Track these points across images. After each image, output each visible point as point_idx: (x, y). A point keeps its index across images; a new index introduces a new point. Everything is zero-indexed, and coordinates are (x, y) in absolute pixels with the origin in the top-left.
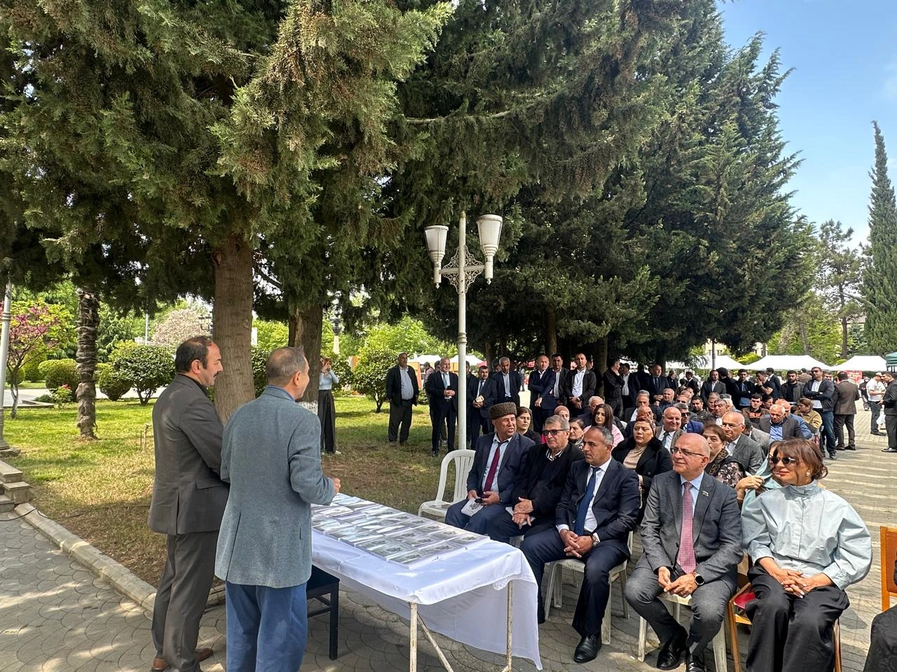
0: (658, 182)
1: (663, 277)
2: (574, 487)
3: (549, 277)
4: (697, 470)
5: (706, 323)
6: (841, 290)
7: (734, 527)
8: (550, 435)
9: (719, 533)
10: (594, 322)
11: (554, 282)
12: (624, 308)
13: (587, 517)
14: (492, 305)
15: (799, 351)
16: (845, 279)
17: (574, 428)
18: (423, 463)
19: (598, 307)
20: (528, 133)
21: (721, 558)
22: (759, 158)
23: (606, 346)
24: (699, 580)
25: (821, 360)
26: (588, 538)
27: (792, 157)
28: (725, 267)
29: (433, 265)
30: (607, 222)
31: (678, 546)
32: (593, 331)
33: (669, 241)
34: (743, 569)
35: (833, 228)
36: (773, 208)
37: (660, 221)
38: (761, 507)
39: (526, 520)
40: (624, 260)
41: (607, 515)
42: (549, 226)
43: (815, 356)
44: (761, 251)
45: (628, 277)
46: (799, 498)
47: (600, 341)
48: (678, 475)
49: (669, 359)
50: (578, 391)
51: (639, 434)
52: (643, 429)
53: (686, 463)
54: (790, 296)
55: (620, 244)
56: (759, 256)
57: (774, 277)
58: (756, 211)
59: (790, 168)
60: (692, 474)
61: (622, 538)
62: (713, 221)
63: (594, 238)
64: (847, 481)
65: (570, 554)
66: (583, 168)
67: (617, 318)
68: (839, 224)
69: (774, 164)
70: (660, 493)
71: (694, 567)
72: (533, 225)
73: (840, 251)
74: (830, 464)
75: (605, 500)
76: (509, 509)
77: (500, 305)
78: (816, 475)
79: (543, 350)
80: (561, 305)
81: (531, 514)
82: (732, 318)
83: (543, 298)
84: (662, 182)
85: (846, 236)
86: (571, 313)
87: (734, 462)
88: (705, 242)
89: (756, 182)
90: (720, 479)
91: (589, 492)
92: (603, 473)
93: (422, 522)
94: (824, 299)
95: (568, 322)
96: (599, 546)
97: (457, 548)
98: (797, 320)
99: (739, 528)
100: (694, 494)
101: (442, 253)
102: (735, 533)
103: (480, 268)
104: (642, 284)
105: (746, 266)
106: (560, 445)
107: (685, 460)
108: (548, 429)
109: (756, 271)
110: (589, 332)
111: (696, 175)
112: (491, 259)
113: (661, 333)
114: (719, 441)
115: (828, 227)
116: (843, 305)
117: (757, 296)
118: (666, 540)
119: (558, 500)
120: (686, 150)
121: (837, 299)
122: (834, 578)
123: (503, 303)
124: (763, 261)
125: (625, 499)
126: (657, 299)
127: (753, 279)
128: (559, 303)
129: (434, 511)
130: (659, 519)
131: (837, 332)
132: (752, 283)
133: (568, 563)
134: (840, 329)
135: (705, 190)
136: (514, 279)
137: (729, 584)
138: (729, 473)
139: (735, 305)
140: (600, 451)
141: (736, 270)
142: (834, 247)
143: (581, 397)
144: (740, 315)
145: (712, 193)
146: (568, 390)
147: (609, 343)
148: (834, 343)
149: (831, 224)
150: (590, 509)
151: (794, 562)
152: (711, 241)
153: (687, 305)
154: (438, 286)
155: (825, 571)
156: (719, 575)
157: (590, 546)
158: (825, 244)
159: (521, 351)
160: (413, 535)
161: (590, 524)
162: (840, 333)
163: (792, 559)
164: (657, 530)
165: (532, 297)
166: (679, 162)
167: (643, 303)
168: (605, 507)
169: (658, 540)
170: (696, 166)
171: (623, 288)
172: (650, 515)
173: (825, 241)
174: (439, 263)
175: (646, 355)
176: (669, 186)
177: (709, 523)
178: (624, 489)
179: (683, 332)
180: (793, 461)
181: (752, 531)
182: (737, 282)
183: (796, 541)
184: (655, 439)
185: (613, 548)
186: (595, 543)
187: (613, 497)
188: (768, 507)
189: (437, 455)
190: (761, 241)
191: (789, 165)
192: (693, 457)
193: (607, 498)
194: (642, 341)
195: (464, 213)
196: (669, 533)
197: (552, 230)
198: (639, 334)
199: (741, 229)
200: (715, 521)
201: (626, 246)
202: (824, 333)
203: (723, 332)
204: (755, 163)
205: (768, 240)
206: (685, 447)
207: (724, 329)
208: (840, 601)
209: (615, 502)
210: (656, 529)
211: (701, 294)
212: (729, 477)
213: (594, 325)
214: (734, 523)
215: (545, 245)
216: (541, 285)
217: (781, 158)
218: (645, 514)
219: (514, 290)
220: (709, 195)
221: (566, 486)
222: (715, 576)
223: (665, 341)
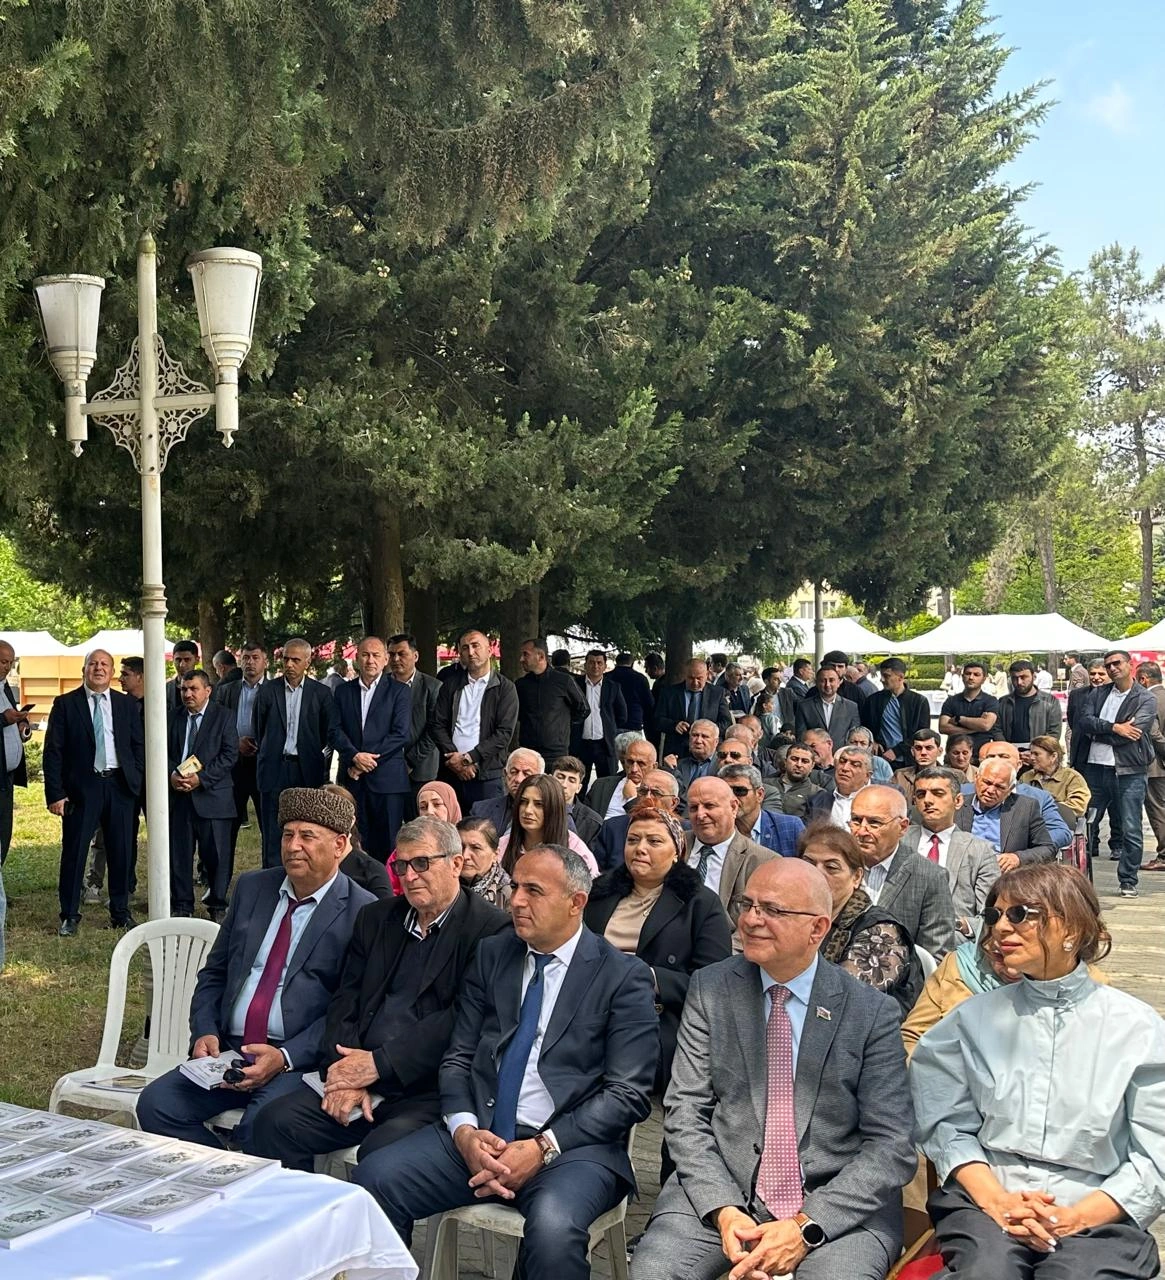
0: (679, 147)
1: (689, 416)
2: (488, 1010)
3: (384, 418)
4: (802, 952)
5: (800, 541)
6: (1139, 432)
7: (894, 1094)
8: (411, 874)
9: (859, 1113)
10: (506, 542)
11: (398, 431)
12: (585, 503)
13: (524, 1089)
14: (225, 497)
15: (1034, 603)
16: (1149, 407)
17: (474, 847)
18: (38, 956)
19: (518, 502)
20: (353, 44)
21: (863, 1176)
22: (945, 92)
23: (535, 607)
24: (813, 1234)
25: (1087, 626)
26: (530, 1145)
27: (1027, 95)
28: (853, 388)
29: (61, 391)
30: (540, 263)
31: (758, 1151)
32: (504, 569)
33: (706, 315)
34: (916, 1198)
35: (1120, 266)
36: (977, 230)
37: (685, 260)
38: (958, 1036)
39: (359, 1106)
40: (586, 370)
41: (576, 1081)
42: (384, 272)
43: (1073, 615)
44: (946, 346)
45: (598, 416)
46: (1049, 1011)
47: (522, 595)
48: (754, 969)
49: (703, 636)
50: (468, 735)
51: (638, 853)
52: (652, 840)
53: (774, 938)
54: (1016, 462)
55: (575, 323)
56: (941, 357)
57: (979, 414)
58: (934, 235)
59: (1018, 122)
60: (786, 966)
61: (615, 1138)
62: (824, 261)
63: (508, 307)
64: (1153, 949)
65: (486, 1192)
66: (504, 156)
67: (566, 531)
68: (1134, 256)
69: (981, 107)
70: (711, 1015)
71: (797, 1205)
72: (340, 269)
73: (1136, 329)
74: (1112, 907)
75: (570, 1045)
76: (312, 1079)
77: (248, 498)
78: (1086, 952)
79: (358, 618)
80: (419, 499)
81: (371, 1089)
82: (870, 525)
83: (369, 477)
84: (690, 148)
85: (1152, 290)
86: (446, 519)
87: (888, 922)
88: (802, 321)
89: (937, 159)
90: (853, 969)
91: (526, 1026)
92: (563, 970)
93: (88, 1133)
94: (1098, 459)
95: (437, 543)
96: (556, 1163)
97: (197, 1199)
98: (1031, 517)
99: (905, 1098)
100: (796, 1015)
101: (89, 356)
102: (896, 1110)
103: (200, 401)
104: (634, 438)
105: (908, 385)
106: (441, 896)
107: (770, 929)
108: (406, 856)
109: (932, 399)
110: (494, 572)
111: (778, 131)
112: (232, 376)
113: (679, 570)
114: (846, 870)
115: (1109, 262)
116: (1144, 474)
117: (934, 465)
118: (728, 1138)
119: (446, 1045)
120: (754, 60)
121: (1128, 460)
122: (1129, 1201)
123: (256, 492)
124: (949, 374)
125: (619, 1040)
126: (672, 476)
127: (924, 421)
128: (413, 494)
129: (94, 1098)
130: (711, 1086)
131: (1128, 548)
132: (921, 432)
133: (477, 1215)
134: (1136, 537)
135: (801, 174)
136: (289, 423)
137: (883, 1237)
138: (873, 951)
139: (879, 490)
140: (553, 908)
141: (880, 396)
142: (1122, 319)
143: (475, 753)
144: (888, 516)
145: (824, 185)
146: (442, 734)
147: (543, 596)
148: (1122, 576)
149: (1116, 255)
150: (532, 1067)
151: (1033, 1171)
152: (817, 316)
153: (752, 492)
154: (78, 451)
155: (1107, 1186)
156: (859, 1217)
157: (535, 1163)
158: (1099, 311)
159: (297, 620)
160: (69, 1172)
161: (534, 1104)
162: (1136, 551)
163: (1026, 1160)
164: (707, 1113)
165: (335, 474)
166: (735, 93)
167: (635, 488)
168: (570, 1060)
169: (710, 1141)
170: (779, 108)
171: (585, 449)
172: (688, 1075)
173: (1100, 304)
174: (80, 383)
175: (640, 626)
176: (708, 158)
177: (833, 1088)
178: (617, 1012)
179: (739, 566)
180: (1035, 916)
181: (935, 1099)
182: (883, 430)
183: (1036, 1115)
184: (680, 866)
185: (593, 1164)
186: (548, 1158)
187: (592, 1034)
188: (974, 1035)
189: (73, 932)
190: (948, 318)
191: (1017, 114)
192: (790, 921)
193: (576, 1038)
194: (633, 592)
195: (150, 240)
196: (735, 1120)
197: (393, 284)
198: (623, 572)
199: (894, 286)
200: (846, 1082)
201: (592, 329)
202: (1096, 552)
203: (846, 565)
204: (932, 102)
205: (965, 315)
206: (771, 896)
207: (849, 554)
208: (1142, 1258)
209: (597, 1047)
210: (703, 1111)
211: (790, 461)
212: (874, 961)
213: (508, 553)
214: (892, 1087)
215: (374, 325)
216: (362, 440)
217: (996, 95)
218: (674, 1073)
219: (287, 451)
220: (814, 188)
221: (465, 1006)
222: (850, 1221)
223: (690, 591)
